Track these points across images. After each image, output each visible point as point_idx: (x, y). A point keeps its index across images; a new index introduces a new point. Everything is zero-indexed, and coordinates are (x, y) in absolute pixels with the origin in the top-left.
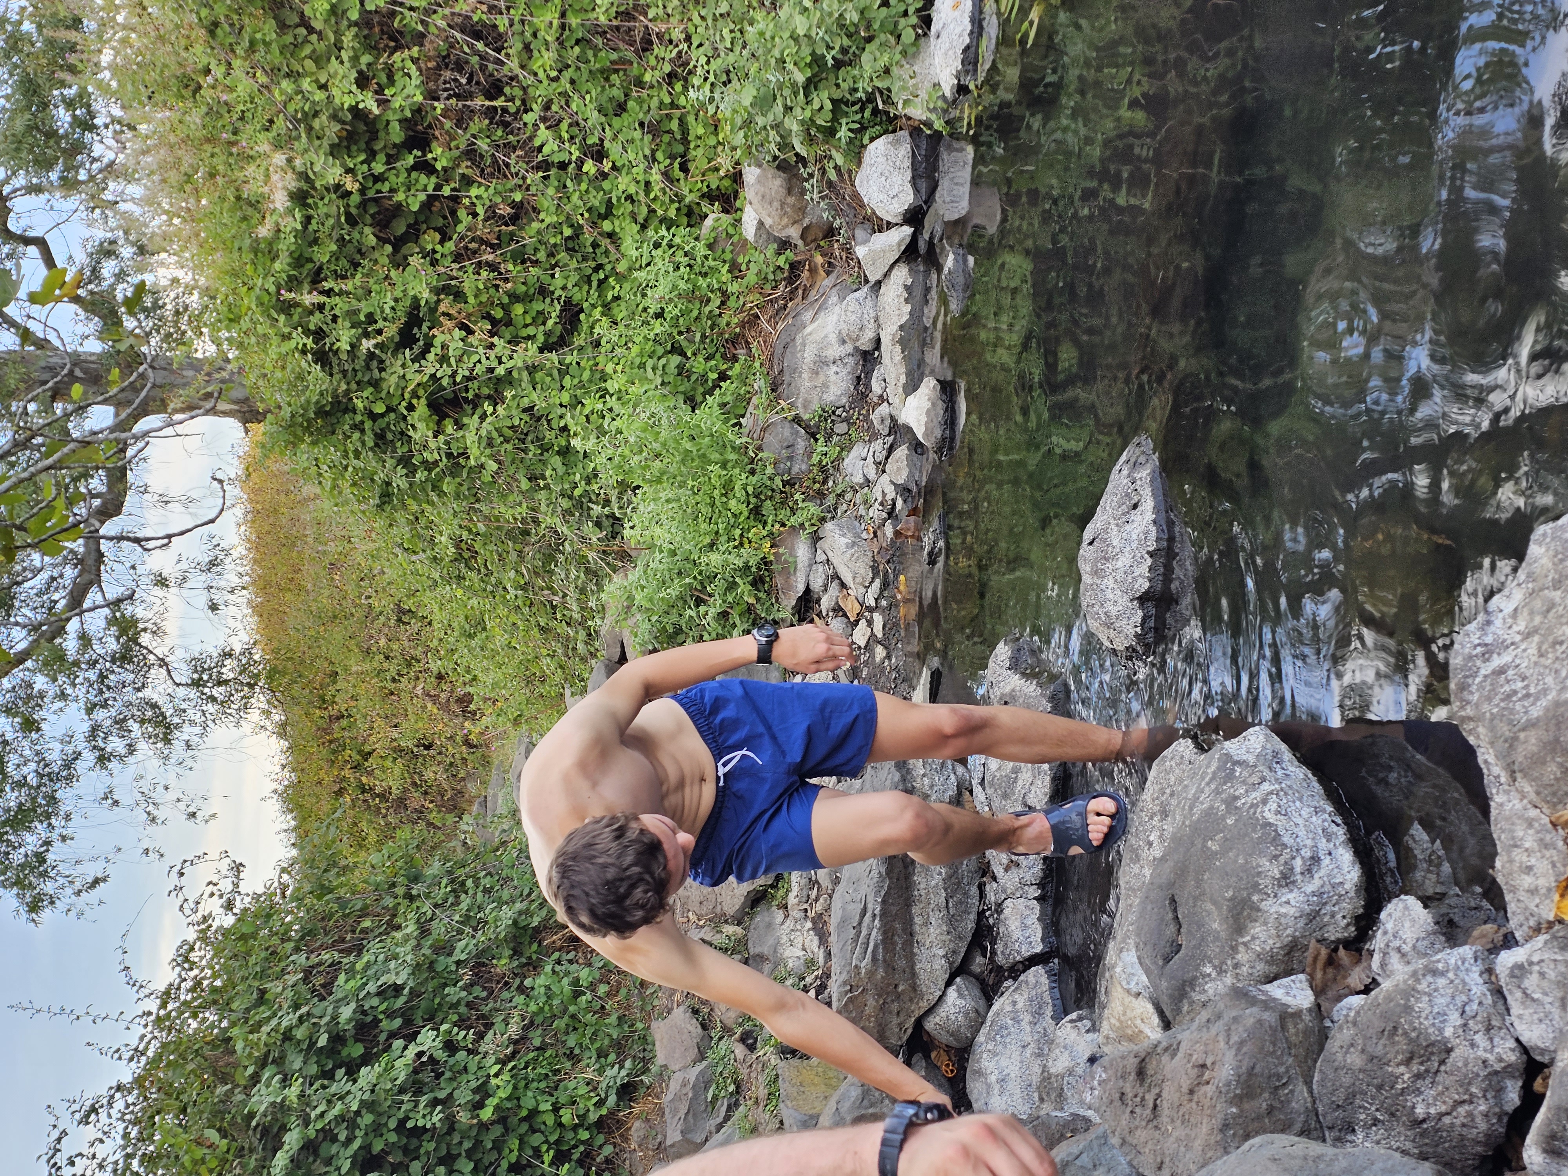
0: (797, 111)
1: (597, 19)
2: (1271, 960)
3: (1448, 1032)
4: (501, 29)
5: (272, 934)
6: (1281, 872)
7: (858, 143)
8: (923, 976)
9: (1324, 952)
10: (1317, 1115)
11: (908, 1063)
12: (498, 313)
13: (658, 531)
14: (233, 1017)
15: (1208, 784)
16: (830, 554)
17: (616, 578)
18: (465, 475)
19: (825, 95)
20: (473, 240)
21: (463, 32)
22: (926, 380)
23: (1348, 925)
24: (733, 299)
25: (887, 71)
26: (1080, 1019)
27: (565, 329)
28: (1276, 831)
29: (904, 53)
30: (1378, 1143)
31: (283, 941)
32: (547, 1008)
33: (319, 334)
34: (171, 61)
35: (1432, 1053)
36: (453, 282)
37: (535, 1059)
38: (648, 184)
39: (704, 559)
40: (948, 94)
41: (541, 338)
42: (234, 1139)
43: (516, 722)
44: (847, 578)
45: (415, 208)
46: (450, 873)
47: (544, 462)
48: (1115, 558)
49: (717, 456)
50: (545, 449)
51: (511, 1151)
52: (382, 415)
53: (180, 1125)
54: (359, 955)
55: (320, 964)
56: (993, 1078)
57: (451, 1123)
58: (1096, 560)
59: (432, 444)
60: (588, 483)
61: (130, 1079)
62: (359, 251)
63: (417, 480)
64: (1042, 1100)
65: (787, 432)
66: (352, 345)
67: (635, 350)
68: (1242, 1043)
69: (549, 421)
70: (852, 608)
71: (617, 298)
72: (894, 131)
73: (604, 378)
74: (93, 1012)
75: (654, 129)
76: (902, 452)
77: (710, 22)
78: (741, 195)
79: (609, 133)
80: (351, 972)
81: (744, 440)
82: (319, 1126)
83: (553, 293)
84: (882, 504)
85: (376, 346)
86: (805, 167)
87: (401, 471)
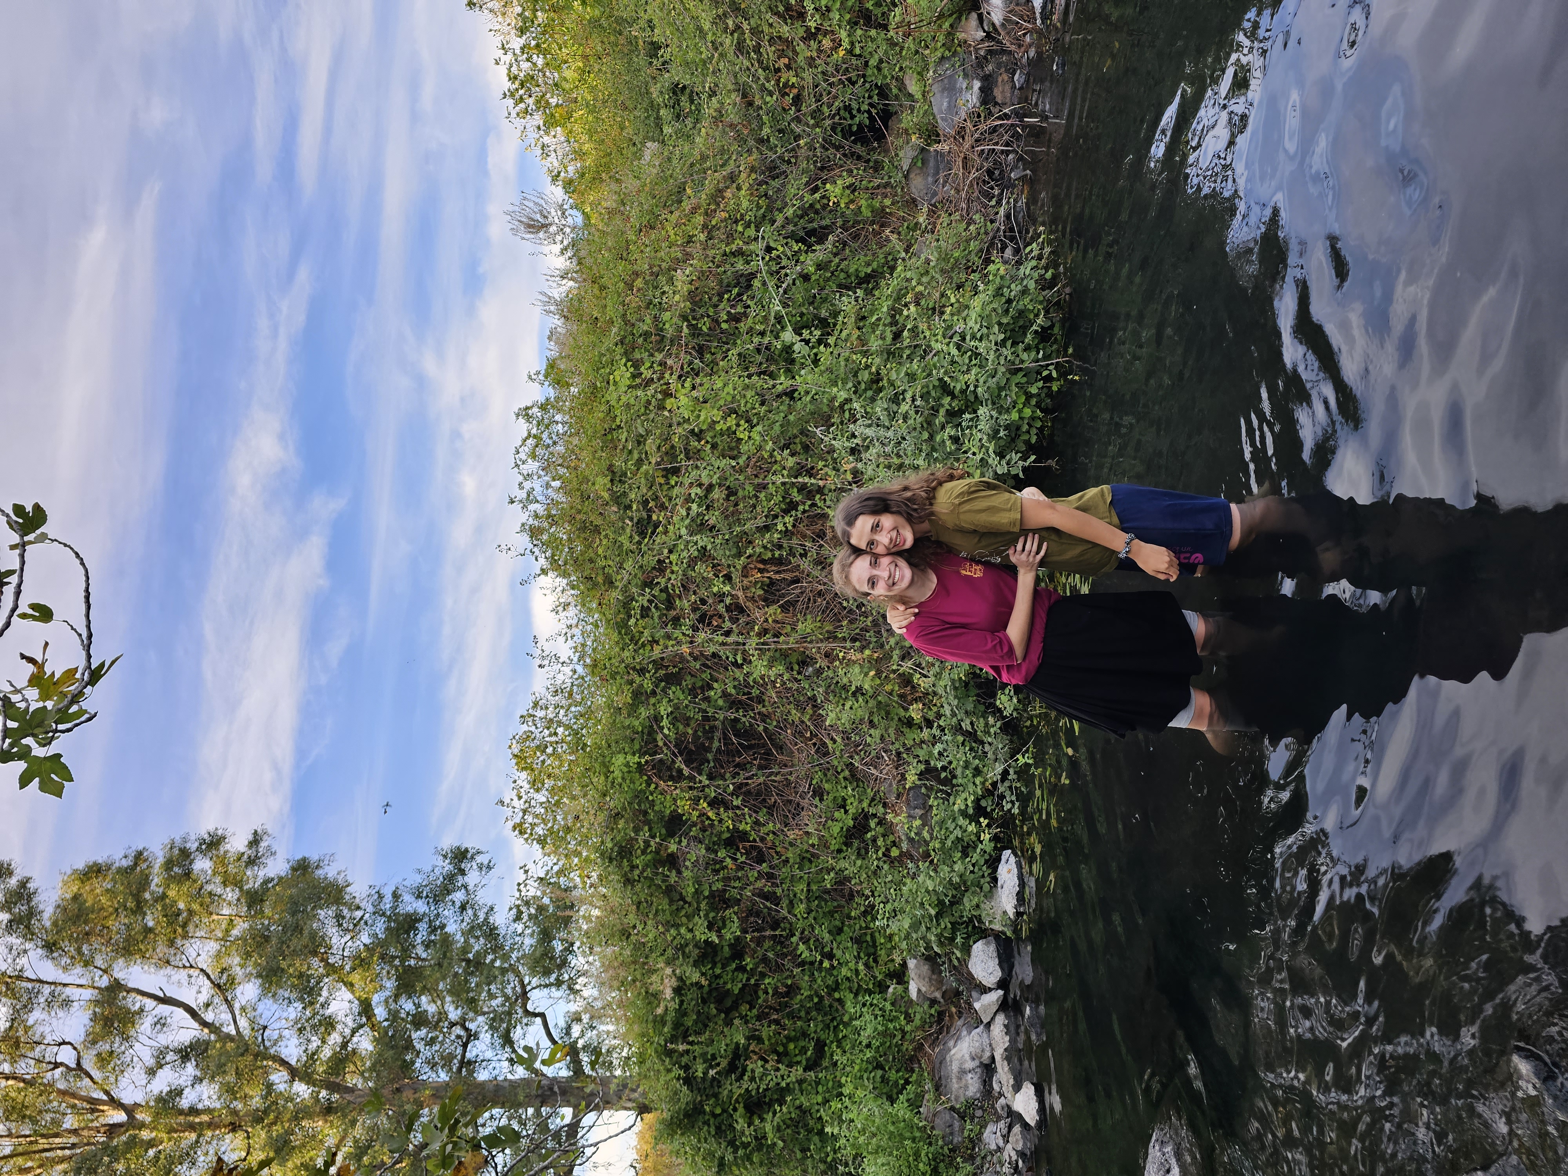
0: (933, 929)
4: (779, 895)
7: (967, 945)
12: (781, 1049)
18: (765, 1151)
19: (947, 920)
20: (766, 1007)
21: (759, 896)
22: (1025, 1084)
24: (908, 1034)
25: (978, 906)
27: (817, 1057)
29: (985, 896)
33: (686, 1068)
34: (618, 923)
36: (757, 1033)
38: (857, 970)
40: (1012, 917)
41: (804, 1062)
45: (736, 992)
47: (809, 1140)
49: (909, 1134)
50: (810, 1131)
52: (719, 1115)
59: (747, 1133)
60: (835, 1153)
62: (708, 1018)
63: (739, 1155)
65: (948, 1117)
66: (703, 1073)
67: (857, 1068)
69: (811, 1114)
71: (844, 1037)
72: (985, 937)
73: (841, 1085)
75: (858, 941)
76: (1017, 1129)
78: (907, 974)
79: (835, 945)
81: (924, 1123)
84: (1010, 1164)
85: (716, 1073)
86: (940, 958)
87: (730, 1150)
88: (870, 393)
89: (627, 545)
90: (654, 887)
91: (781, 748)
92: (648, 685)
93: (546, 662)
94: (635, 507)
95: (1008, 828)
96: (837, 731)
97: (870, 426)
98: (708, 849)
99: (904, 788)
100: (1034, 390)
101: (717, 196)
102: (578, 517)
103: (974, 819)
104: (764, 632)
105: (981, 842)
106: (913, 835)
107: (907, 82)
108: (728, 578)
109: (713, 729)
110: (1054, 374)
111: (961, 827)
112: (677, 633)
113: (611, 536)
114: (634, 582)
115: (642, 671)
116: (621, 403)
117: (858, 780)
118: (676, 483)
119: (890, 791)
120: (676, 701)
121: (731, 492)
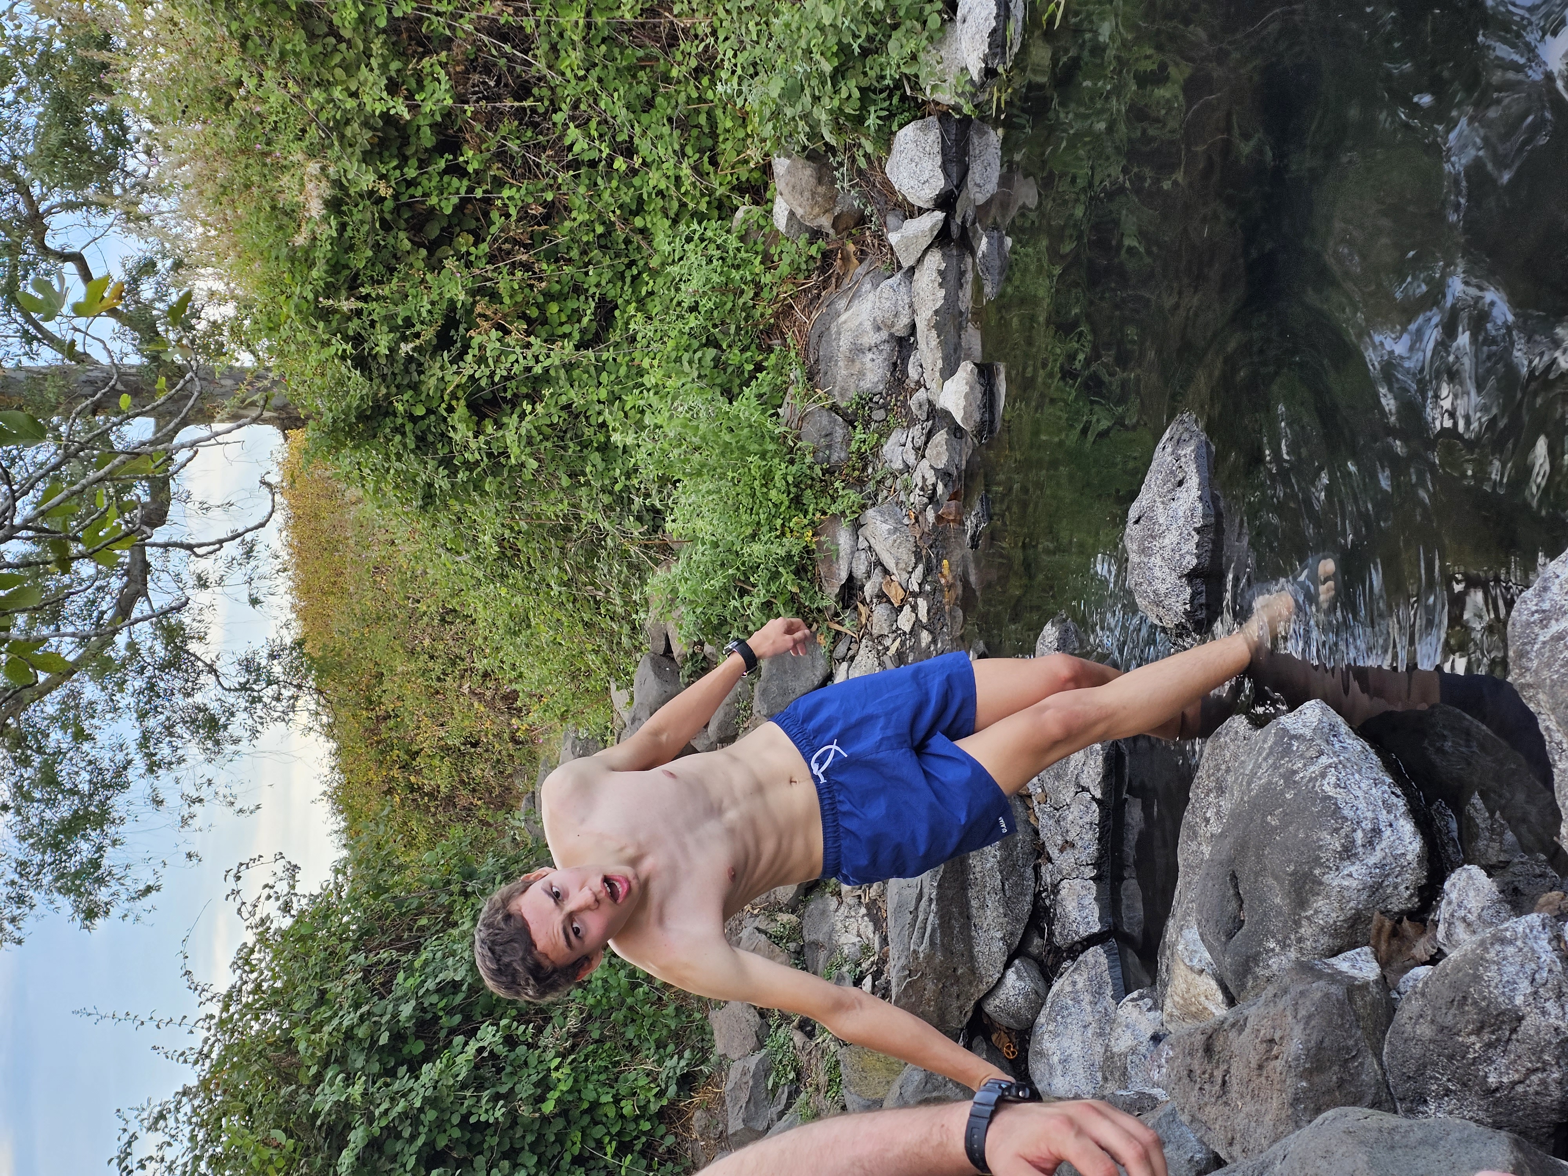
0: (826, 101)
1: (622, 17)
2: (1335, 932)
3: (1519, 1000)
4: (528, 31)
5: (331, 934)
6: (1343, 845)
7: (887, 130)
8: (981, 959)
9: (1388, 924)
10: (1388, 1087)
11: (968, 1046)
12: (534, 313)
13: (700, 523)
14: (295, 1017)
15: (1265, 759)
16: (872, 541)
17: (660, 572)
18: (506, 474)
19: (852, 83)
20: (506, 241)
21: (489, 33)
22: (963, 364)
23: (1411, 896)
24: (766, 290)
25: (914, 57)
26: (1141, 997)
27: (600, 326)
28: (1336, 804)
29: (930, 39)
30: (1451, 1113)
31: (341, 941)
32: (604, 1000)
33: (358, 340)
34: (204, 75)
35: (1503, 1022)
36: (488, 284)
37: (594, 1052)
38: (678, 178)
39: (746, 550)
40: (976, 78)
41: (577, 336)
42: (300, 1139)
43: (563, 717)
44: (890, 564)
45: (448, 211)
46: (504, 869)
47: (584, 459)
48: (1161, 535)
49: (757, 446)
50: (584, 445)
51: (574, 1144)
52: (422, 418)
53: (246, 1126)
54: (417, 952)
55: (379, 963)
56: (1055, 1059)
57: (513, 1116)
58: (1143, 539)
59: (473, 445)
60: (628, 478)
61: (196, 1083)
62: (395, 256)
63: (459, 480)
64: (1105, 1079)
65: (825, 420)
66: (390, 349)
67: (671, 344)
68: (1310, 1017)
69: (587, 418)
70: (896, 594)
71: (651, 294)
72: (923, 117)
73: (641, 373)
74: (157, 1018)
75: (682, 124)
76: (941, 437)
77: (735, 15)
78: (771, 186)
79: (638, 130)
80: (410, 970)
81: (783, 429)
82: (383, 1123)
83: (587, 290)
84: (922, 489)
85: (414, 349)
86: (834, 156)
87: (442, 472)
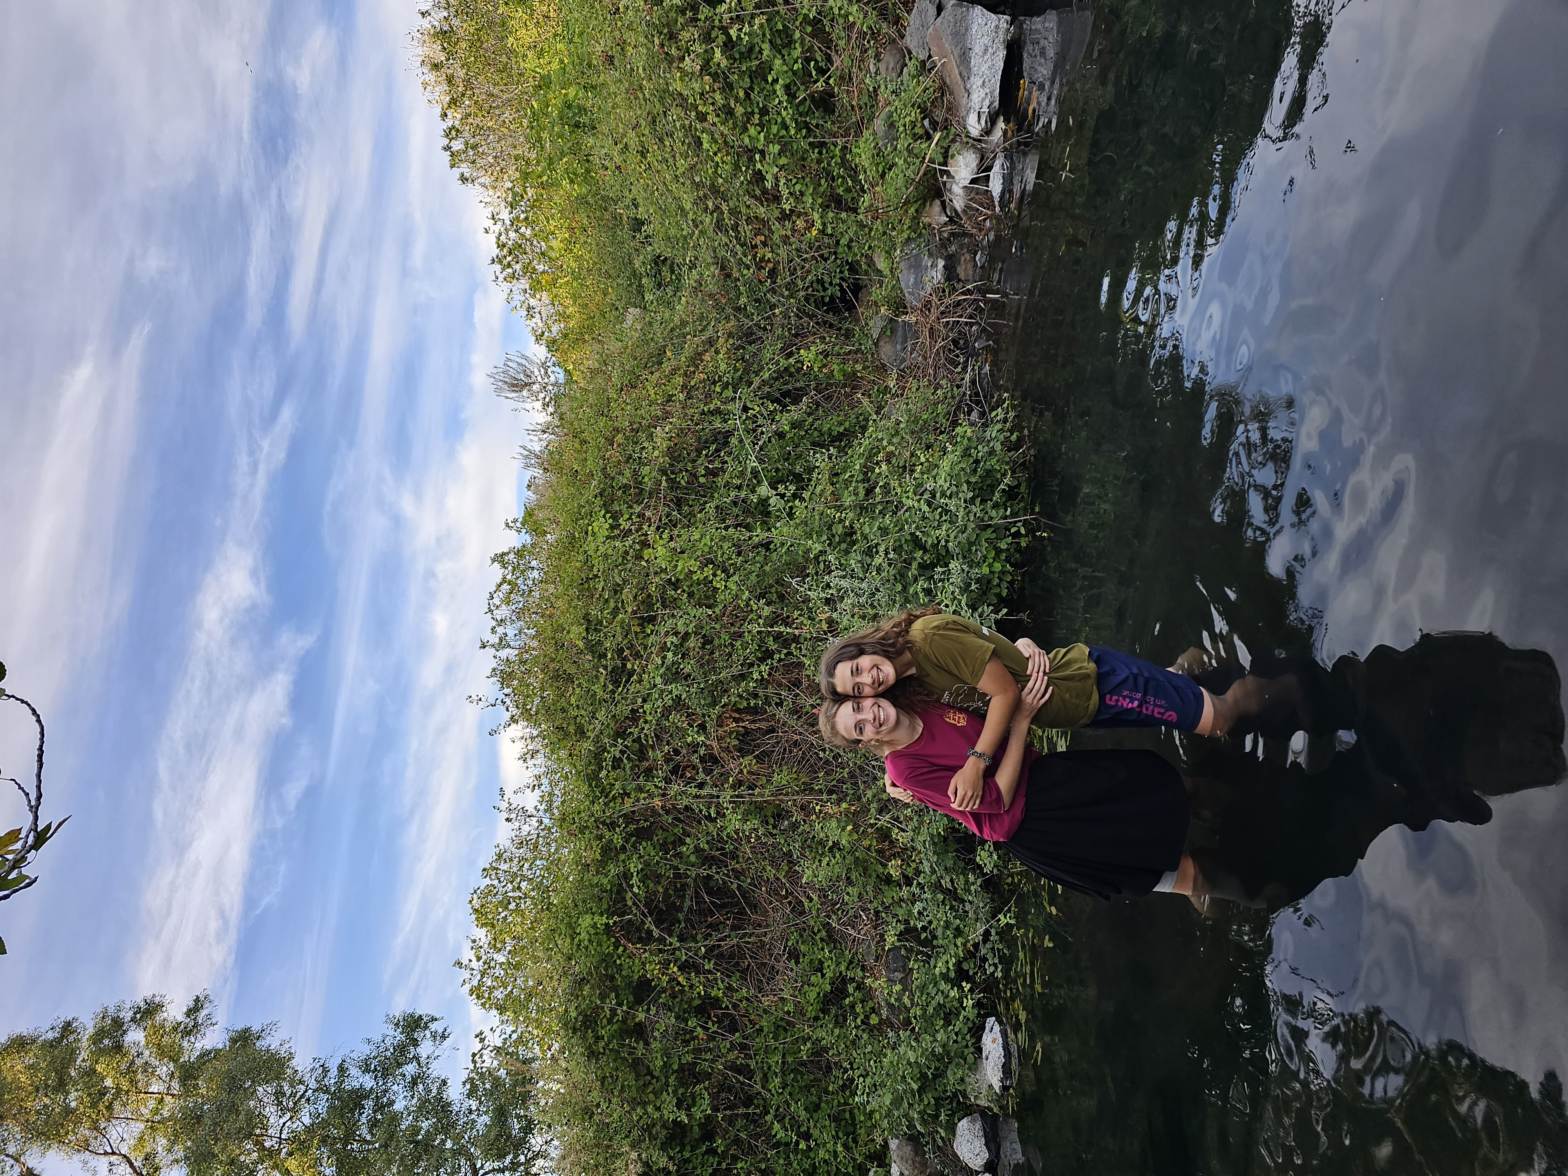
0: (916, 1106)
1: (802, 1058)
4: (752, 1067)
7: (951, 1122)
19: (930, 1095)
21: (731, 1070)
25: (962, 1080)
29: (970, 1068)
38: (835, 1152)
40: (998, 1091)
72: (971, 1114)
75: (836, 1119)
78: (889, 1156)
79: (812, 1124)
86: (923, 1138)
88: (844, 546)
89: (600, 693)
90: (619, 1061)
91: (755, 907)
92: (618, 841)
93: (513, 816)
94: (609, 656)
95: (991, 993)
96: (814, 890)
97: (844, 577)
98: (677, 1018)
99: (883, 949)
100: (1003, 546)
101: (695, 359)
102: (552, 666)
103: (956, 983)
104: (739, 784)
105: (964, 1009)
106: (893, 1000)
107: (876, 259)
108: (703, 727)
109: (684, 886)
110: (1023, 531)
111: (942, 992)
112: (649, 786)
113: (585, 685)
114: (606, 733)
115: (612, 826)
116: (599, 553)
117: (835, 941)
118: (652, 631)
119: (869, 953)
120: (646, 857)
121: (707, 641)
